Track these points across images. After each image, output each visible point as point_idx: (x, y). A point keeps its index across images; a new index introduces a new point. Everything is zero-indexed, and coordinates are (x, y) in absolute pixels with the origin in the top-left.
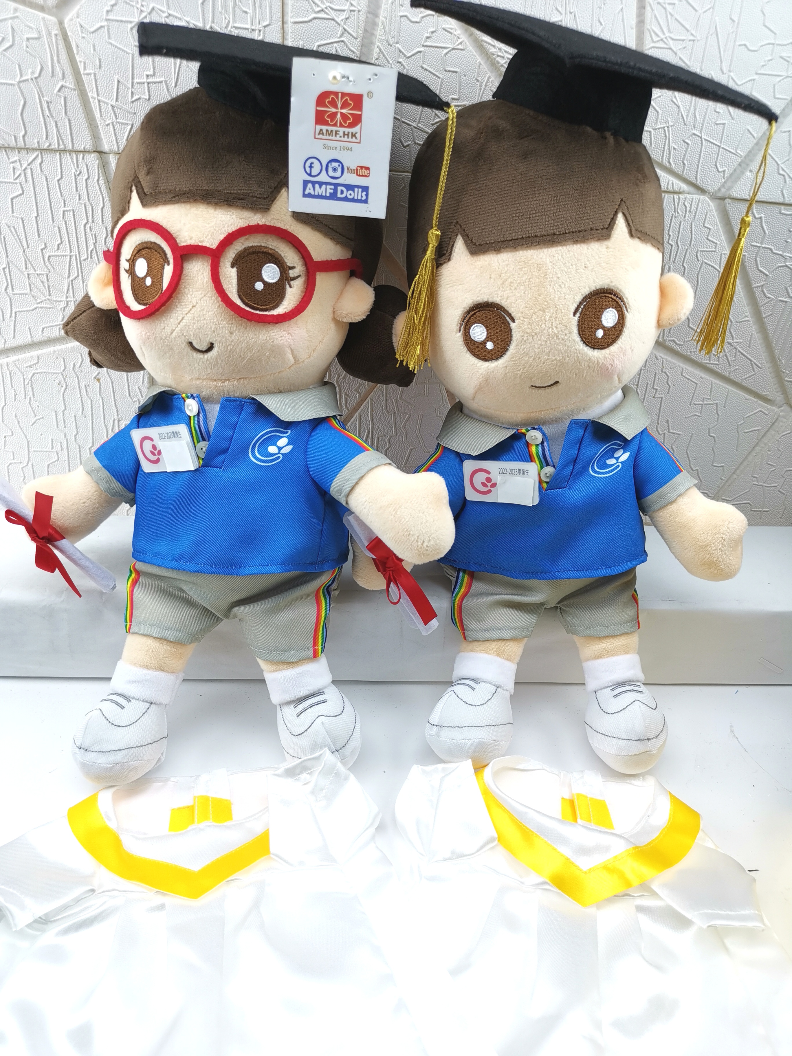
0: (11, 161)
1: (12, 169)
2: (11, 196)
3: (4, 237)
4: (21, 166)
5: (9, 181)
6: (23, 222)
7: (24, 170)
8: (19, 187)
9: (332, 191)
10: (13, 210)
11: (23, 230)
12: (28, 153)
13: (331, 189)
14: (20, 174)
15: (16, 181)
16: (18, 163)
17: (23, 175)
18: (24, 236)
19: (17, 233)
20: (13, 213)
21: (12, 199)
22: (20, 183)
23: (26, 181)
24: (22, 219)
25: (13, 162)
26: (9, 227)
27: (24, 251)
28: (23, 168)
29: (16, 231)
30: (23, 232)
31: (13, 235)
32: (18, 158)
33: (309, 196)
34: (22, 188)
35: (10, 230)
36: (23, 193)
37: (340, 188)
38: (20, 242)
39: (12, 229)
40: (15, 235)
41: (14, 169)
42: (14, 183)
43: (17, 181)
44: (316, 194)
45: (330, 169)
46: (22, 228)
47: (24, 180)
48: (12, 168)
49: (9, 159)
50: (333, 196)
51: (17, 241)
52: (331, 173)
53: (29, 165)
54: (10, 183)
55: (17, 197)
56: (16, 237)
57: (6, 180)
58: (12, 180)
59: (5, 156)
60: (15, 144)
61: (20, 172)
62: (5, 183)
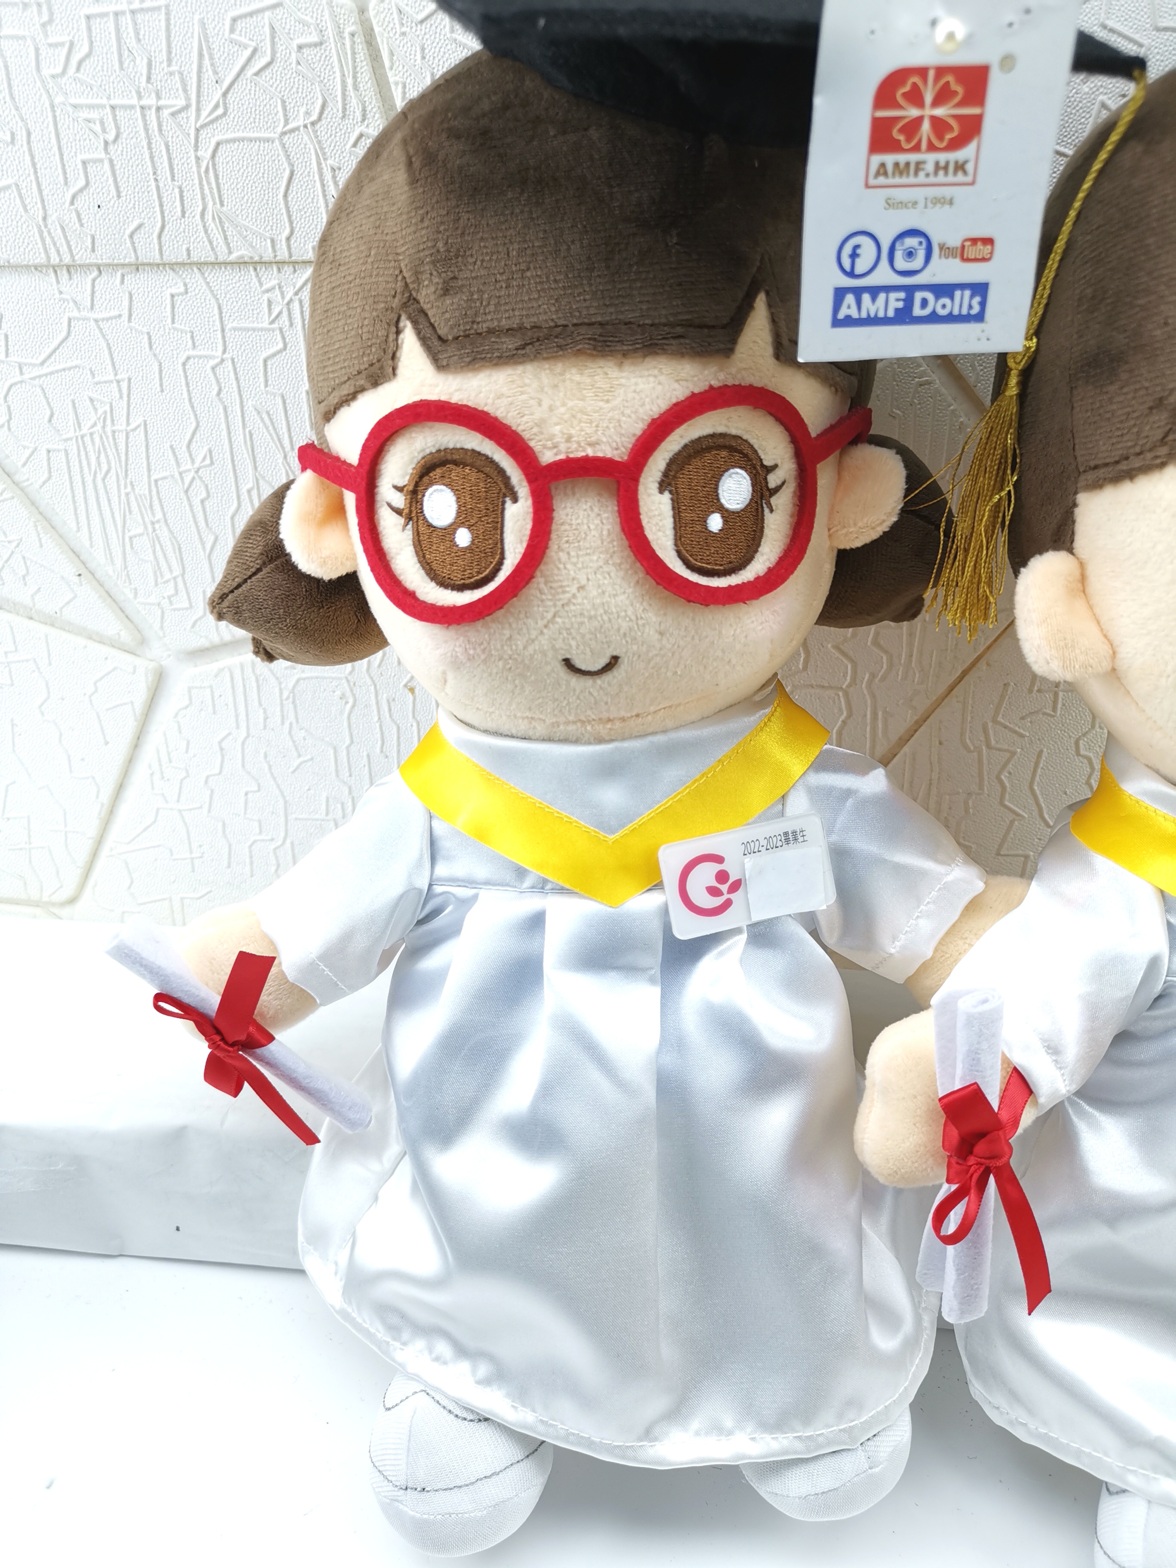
0: (265, 287)
1: (265, 305)
2: (264, 355)
3: (250, 432)
4: (283, 297)
5: (260, 325)
6: (284, 402)
7: (288, 304)
8: (279, 338)
9: (900, 305)
10: (266, 381)
11: (283, 418)
12: (295, 271)
13: (898, 300)
14: (280, 313)
15: (273, 326)
16: (277, 292)
17: (285, 313)
18: (285, 429)
19: (273, 424)
20: (266, 386)
21: (265, 361)
22: (281, 330)
23: (291, 325)
24: (283, 397)
25: (268, 291)
26: (259, 413)
27: (285, 457)
28: (286, 301)
29: (271, 420)
30: (284, 422)
31: (267, 428)
32: (276, 282)
33: (849, 322)
34: (284, 338)
35: (262, 419)
36: (285, 348)
37: (919, 296)
38: (279, 439)
39: (265, 416)
40: (271, 428)
41: (270, 303)
42: (269, 330)
43: (275, 325)
44: (864, 315)
45: (899, 255)
46: (283, 414)
47: (287, 323)
48: (266, 302)
49: (261, 284)
50: (904, 316)
51: (272, 438)
52: (901, 263)
53: (296, 294)
54: (262, 329)
55: (274, 355)
56: (272, 432)
57: (255, 325)
58: (266, 325)
59: (255, 280)
60: (272, 255)
61: (280, 307)
62: (254, 330)
